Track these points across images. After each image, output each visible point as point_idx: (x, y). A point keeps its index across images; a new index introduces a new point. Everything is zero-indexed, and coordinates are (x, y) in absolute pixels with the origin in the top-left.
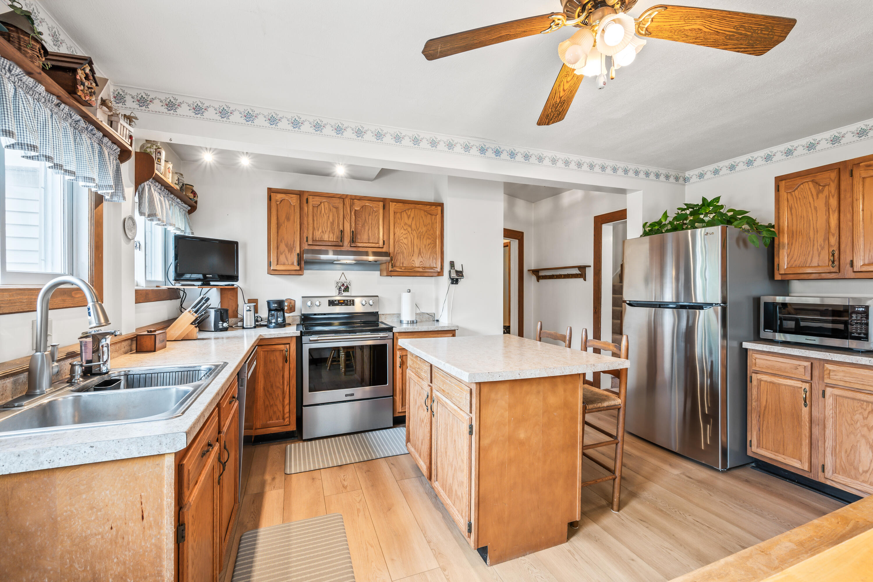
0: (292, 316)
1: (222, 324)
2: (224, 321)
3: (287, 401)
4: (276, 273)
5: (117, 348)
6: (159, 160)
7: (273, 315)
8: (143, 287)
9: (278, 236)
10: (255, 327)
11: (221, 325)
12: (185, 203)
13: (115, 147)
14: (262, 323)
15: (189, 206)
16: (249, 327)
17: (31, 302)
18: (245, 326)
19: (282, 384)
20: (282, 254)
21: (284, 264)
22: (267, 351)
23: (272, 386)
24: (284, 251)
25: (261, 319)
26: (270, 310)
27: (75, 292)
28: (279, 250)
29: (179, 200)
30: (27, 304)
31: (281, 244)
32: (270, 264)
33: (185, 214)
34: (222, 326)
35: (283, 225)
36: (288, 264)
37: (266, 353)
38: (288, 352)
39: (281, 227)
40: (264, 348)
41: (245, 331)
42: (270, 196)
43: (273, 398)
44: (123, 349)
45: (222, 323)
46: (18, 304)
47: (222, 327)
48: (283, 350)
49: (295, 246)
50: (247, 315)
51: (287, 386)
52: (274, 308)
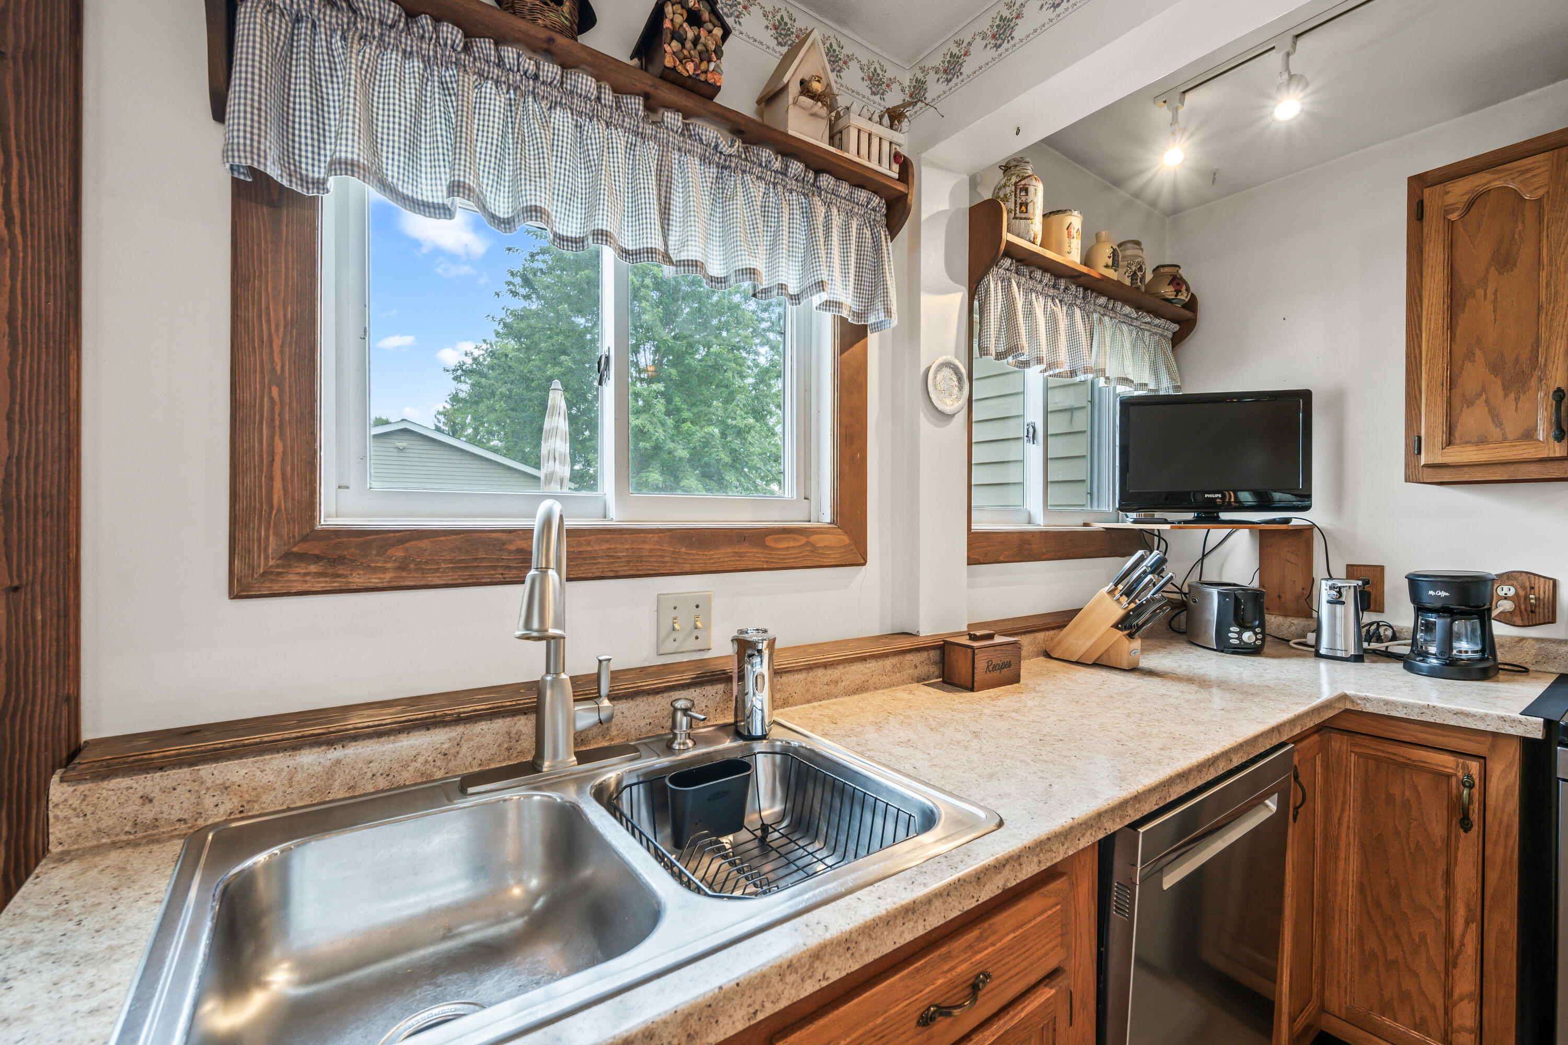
0: (1537, 640)
1: (1240, 634)
2: (1244, 627)
3: (1465, 983)
4: (1447, 476)
5: (889, 668)
6: (1023, 208)
7: (1429, 628)
8: (1039, 525)
9: (1452, 338)
10: (1358, 659)
11: (1236, 636)
12: (1158, 315)
13: (862, 195)
14: (1395, 648)
15: (1174, 321)
16: (1339, 654)
17: (640, 557)
18: (1323, 651)
19: (1442, 903)
20: (1470, 403)
21: (1482, 441)
22: (1377, 759)
23: (1394, 893)
24: (1484, 390)
25: (1394, 633)
26: (1420, 609)
27: (777, 536)
28: (1457, 391)
29: (1127, 309)
30: (628, 562)
31: (1468, 365)
32: (1415, 446)
33: (1158, 343)
34: (1240, 638)
35: (1480, 292)
36: (1505, 439)
37: (1371, 763)
38: (1476, 791)
39: (1471, 302)
40: (1361, 746)
41: (1323, 665)
42: (1421, 203)
43: (1397, 937)
44: (911, 671)
45: (1237, 629)
46: (601, 561)
47: (1237, 642)
48: (1449, 776)
49: (1541, 360)
50: (1333, 616)
51: (1467, 923)
52: (1438, 605)
